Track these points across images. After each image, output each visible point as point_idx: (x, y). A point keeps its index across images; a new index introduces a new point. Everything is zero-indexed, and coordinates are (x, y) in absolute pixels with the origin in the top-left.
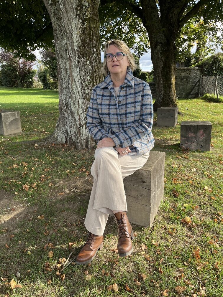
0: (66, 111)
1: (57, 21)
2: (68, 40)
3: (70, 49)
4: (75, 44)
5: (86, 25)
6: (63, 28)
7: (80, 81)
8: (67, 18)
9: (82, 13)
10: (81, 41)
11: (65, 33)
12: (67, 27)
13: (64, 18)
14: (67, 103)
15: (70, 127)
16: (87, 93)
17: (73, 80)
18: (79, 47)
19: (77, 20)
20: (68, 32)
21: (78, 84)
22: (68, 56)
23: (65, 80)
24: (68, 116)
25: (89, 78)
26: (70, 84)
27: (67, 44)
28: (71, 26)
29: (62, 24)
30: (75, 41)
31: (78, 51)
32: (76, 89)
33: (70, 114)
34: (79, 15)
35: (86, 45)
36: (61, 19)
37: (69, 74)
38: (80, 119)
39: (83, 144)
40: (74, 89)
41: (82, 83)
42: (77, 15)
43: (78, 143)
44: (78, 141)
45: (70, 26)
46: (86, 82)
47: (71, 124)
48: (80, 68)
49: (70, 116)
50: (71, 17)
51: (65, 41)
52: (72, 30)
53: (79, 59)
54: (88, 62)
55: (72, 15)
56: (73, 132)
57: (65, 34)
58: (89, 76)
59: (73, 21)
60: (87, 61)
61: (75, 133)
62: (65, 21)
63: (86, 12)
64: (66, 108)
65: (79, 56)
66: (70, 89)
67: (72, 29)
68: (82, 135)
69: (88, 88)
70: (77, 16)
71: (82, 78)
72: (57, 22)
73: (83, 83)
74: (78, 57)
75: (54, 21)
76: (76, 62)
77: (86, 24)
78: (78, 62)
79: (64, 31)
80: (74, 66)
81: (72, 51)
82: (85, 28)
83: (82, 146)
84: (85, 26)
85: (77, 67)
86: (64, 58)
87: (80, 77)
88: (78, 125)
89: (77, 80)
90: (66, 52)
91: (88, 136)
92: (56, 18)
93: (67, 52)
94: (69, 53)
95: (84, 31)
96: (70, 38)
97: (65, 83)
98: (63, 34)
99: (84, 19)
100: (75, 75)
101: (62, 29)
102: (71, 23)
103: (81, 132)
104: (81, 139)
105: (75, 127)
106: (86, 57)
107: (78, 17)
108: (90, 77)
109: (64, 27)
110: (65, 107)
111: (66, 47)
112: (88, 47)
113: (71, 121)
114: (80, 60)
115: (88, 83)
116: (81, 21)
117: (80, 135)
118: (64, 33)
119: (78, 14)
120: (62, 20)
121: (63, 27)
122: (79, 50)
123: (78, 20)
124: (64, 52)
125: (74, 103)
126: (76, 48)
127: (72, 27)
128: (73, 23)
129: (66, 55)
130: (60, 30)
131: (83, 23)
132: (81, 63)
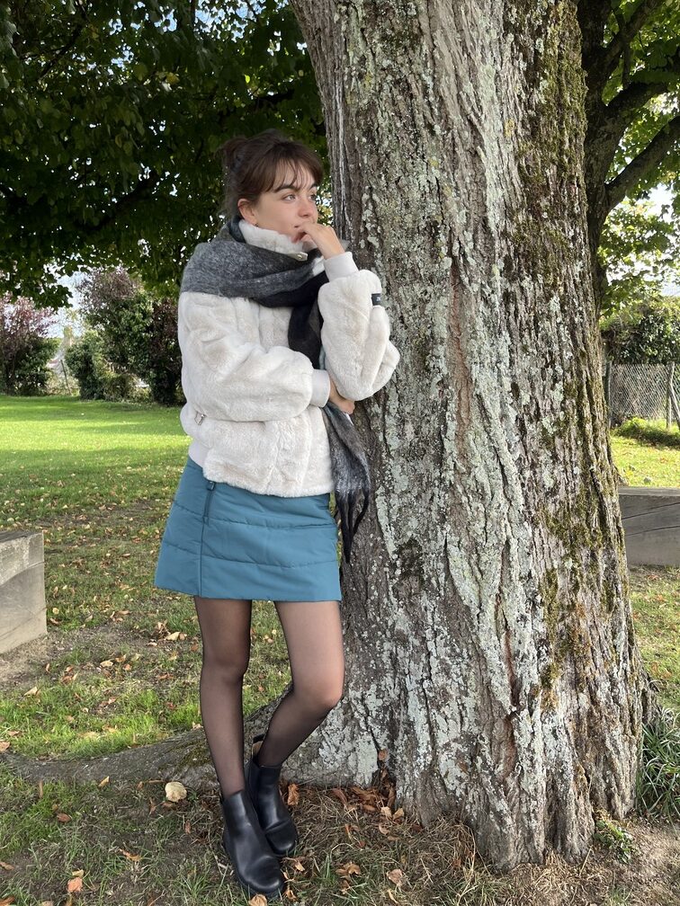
0: (403, 593)
1: (391, 55)
2: (454, 169)
3: (460, 220)
4: (494, 195)
5: (545, 92)
6: (426, 95)
7: (512, 414)
8: (453, 36)
9: (530, 23)
10: (524, 179)
11: (437, 129)
12: (453, 87)
13: (438, 34)
14: (412, 543)
15: (434, 701)
16: (549, 483)
17: (475, 411)
18: (509, 213)
19: (508, 53)
20: (455, 117)
21: (504, 434)
22: (448, 262)
23: (408, 409)
24: (418, 626)
25: (557, 396)
26: (451, 432)
27: (439, 194)
28: (476, 87)
29: (421, 69)
30: (491, 176)
31: (504, 234)
32: (493, 464)
33: (433, 617)
34: (517, 31)
35: (544, 203)
36: (416, 39)
37: (445, 371)
38: (511, 657)
39: (534, 824)
40: (478, 461)
41: (522, 430)
42: (507, 26)
43: (502, 823)
44: (502, 805)
45: (468, 87)
46: (546, 421)
47: (440, 680)
48: (518, 332)
49: (436, 634)
50: (474, 34)
51: (425, 176)
52: (481, 109)
53: (512, 280)
54: (555, 304)
55: (483, 23)
56: (448, 733)
57: (433, 133)
58: (559, 386)
59: (483, 60)
60: (548, 297)
61: (469, 739)
62: (445, 50)
63: (545, 18)
64: (405, 575)
65: (507, 260)
66: (449, 462)
67: (478, 101)
68: (526, 764)
69: (555, 457)
70: (505, 35)
71: (525, 398)
72: (386, 63)
73: (530, 427)
74: (507, 270)
75: (363, 60)
76: (496, 299)
77: (544, 84)
78: (507, 297)
79: (428, 114)
80: (480, 321)
81: (469, 236)
82: (540, 110)
83: (529, 837)
84: (539, 97)
85: (495, 332)
86: (416, 277)
87: (515, 389)
88: (505, 699)
89: (495, 412)
90: (434, 237)
91: (560, 763)
92: (384, 38)
93: (443, 239)
94: (450, 244)
95: (533, 127)
96: (462, 159)
97: (403, 421)
98: (425, 132)
99: (536, 59)
100: (484, 379)
101: (420, 99)
102: (472, 71)
103: (523, 742)
104: (522, 791)
105: (470, 702)
106: (546, 272)
107: (511, 37)
108: (566, 391)
109: (430, 91)
110: (393, 566)
111: (432, 207)
112: (552, 218)
113: (442, 662)
114: (514, 288)
115: (557, 423)
116: (523, 66)
117: (514, 760)
118: (430, 127)
119: (513, 21)
120: (425, 48)
121: (425, 87)
122: (512, 230)
123: (513, 58)
124: (419, 240)
125: (475, 549)
126: (495, 218)
127: (480, 93)
128: (486, 70)
129: (434, 255)
130: (402, 107)
131: (531, 80)
132: (522, 307)
